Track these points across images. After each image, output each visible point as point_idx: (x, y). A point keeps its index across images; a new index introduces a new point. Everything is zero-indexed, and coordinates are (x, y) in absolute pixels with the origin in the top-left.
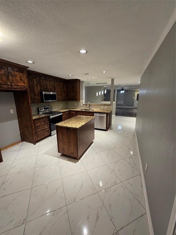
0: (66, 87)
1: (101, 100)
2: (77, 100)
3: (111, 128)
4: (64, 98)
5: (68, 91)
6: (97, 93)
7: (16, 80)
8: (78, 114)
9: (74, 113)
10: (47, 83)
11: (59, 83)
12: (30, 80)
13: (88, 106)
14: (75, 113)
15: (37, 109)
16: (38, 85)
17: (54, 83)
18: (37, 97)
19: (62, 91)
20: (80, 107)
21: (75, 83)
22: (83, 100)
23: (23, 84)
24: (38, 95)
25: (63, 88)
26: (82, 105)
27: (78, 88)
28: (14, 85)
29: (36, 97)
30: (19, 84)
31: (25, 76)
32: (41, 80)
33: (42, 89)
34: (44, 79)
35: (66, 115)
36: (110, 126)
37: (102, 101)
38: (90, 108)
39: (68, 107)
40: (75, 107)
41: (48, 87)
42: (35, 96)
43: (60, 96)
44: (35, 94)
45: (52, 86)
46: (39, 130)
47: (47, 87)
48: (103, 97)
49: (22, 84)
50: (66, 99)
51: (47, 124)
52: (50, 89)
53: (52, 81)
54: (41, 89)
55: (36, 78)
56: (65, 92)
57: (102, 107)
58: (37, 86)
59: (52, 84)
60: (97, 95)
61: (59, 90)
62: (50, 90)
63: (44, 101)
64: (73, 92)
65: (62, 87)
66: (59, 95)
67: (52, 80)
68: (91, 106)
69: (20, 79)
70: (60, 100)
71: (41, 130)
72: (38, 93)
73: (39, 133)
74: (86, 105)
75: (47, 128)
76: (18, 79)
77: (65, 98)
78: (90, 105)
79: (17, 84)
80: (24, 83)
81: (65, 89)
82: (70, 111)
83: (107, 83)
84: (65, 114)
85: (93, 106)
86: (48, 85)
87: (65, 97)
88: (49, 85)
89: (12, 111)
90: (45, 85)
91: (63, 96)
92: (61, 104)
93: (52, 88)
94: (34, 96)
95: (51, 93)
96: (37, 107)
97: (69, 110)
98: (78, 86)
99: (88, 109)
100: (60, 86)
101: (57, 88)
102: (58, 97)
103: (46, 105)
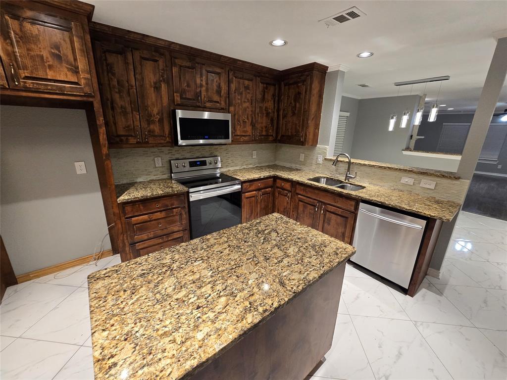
0: (274, 95)
1: (404, 147)
2: (303, 144)
3: (437, 277)
4: (264, 133)
5: (281, 113)
6: (392, 122)
7: (32, 58)
8: (298, 192)
9: (287, 186)
10: (198, 81)
11: (246, 82)
12: (131, 67)
13: (343, 168)
14: (289, 188)
15: (167, 165)
16: (164, 87)
17: (229, 82)
18: (156, 128)
19: (258, 110)
20: (314, 167)
21: (304, 81)
22: (326, 142)
23: (69, 74)
24: (161, 121)
25: (263, 99)
26: (320, 160)
27: (314, 99)
28: (27, 78)
29: (152, 127)
30: (50, 75)
31: (77, 45)
32: (175, 70)
33: (178, 99)
34: (188, 64)
35: (259, 190)
36: (431, 270)
37: (408, 149)
38: (347, 178)
39: (277, 163)
40: (298, 167)
41: (203, 93)
42: (149, 122)
43: (249, 128)
44: (150, 115)
45: (219, 92)
46: (145, 236)
47: (198, 95)
48: (415, 137)
49: (64, 74)
50: (271, 138)
51: (178, 218)
53: (218, 74)
54: (172, 100)
55: (156, 61)
56: (268, 114)
57: (407, 180)
58: (157, 88)
59: (219, 86)
60: (391, 128)
61: (245, 105)
62: (208, 105)
63: (181, 142)
64: (294, 114)
65: (259, 96)
66: (244, 122)
67: (218, 70)
68: (355, 169)
69: (53, 55)
70: (246, 139)
71: (152, 236)
72: (160, 113)
73: (145, 245)
74: (336, 162)
75: (176, 229)
76: (45, 54)
77: (267, 135)
78: (349, 163)
79: (41, 74)
80: (75, 71)
81: (270, 104)
82: (275, 178)
83: (446, 78)
84: (253, 188)
85: (362, 168)
86: (201, 86)
87: (267, 131)
88: (207, 90)
89: (80, 168)
90: (188, 86)
91: (258, 126)
92: (255, 152)
93: (216, 98)
94: (144, 125)
95: (206, 115)
96: (167, 158)
97: (272, 173)
98: (315, 91)
99: (342, 178)
100: (249, 93)
101: (239, 99)
102: (239, 130)
103: (200, 153)
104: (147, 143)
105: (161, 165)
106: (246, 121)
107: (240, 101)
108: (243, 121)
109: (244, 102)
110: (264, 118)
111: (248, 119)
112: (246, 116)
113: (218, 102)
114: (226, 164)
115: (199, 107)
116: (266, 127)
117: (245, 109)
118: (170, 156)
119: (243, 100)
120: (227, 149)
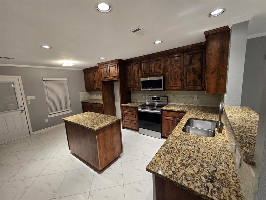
4: (192, 84)
7: (111, 73)
11: (176, 58)
16: (139, 71)
17: (166, 61)
18: (137, 85)
23: (115, 75)
25: (190, 64)
28: (110, 77)
31: (116, 68)
35: (174, 117)
42: (135, 83)
43: (179, 82)
45: (160, 67)
51: (135, 116)
52: (156, 72)
53: (160, 60)
54: (142, 75)
55: (138, 64)
56: (195, 72)
58: (138, 72)
59: (160, 65)
62: (155, 74)
63: (141, 89)
67: (160, 58)
69: (113, 71)
70: (177, 88)
72: (138, 80)
75: (134, 120)
84: (169, 115)
86: (152, 67)
87: (195, 83)
93: (158, 70)
100: (178, 63)
101: (171, 68)
102: (172, 83)
103: (159, 94)
104: (135, 89)
105: (144, 97)
106: (176, 79)
107: (172, 69)
108: (174, 79)
109: (175, 69)
110: (192, 75)
111: (178, 77)
112: (176, 76)
113: (160, 72)
114: (174, 101)
115: (151, 75)
116: (194, 80)
117: (176, 72)
118: (147, 94)
119: (174, 68)
120: (174, 93)
